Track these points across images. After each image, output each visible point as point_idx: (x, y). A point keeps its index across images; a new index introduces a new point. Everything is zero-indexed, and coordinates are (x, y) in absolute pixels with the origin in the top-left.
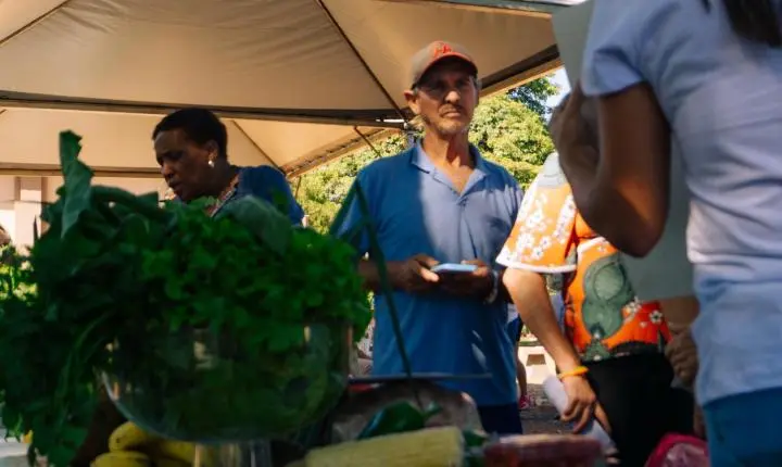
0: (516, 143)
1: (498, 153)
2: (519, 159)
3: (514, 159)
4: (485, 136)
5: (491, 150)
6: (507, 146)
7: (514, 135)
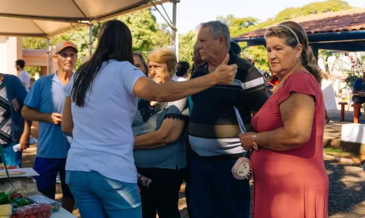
0: (141, 21)
1: (134, 25)
2: (141, 27)
3: (139, 27)
4: (129, 18)
5: (131, 23)
6: (137, 23)
7: (140, 18)
